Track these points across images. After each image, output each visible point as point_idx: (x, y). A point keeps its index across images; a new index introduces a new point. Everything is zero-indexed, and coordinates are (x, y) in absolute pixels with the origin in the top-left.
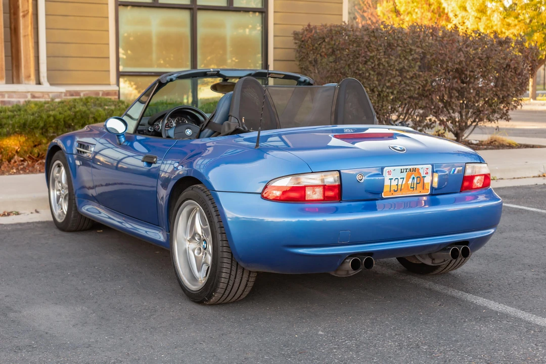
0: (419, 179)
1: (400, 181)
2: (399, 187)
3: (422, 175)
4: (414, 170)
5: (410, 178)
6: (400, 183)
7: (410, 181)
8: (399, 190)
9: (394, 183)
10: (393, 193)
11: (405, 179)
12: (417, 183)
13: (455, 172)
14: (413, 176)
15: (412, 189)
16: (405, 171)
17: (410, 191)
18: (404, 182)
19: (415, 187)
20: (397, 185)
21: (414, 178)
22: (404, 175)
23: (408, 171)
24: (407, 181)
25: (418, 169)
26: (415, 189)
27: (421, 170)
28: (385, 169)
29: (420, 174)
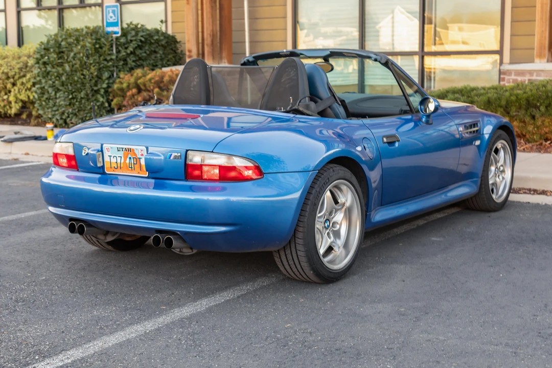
0: (135, 159)
1: (119, 159)
2: (119, 165)
3: (138, 157)
4: (130, 150)
5: (127, 157)
6: (119, 161)
7: (128, 161)
8: (119, 168)
9: (113, 160)
10: (115, 169)
11: (123, 158)
12: (134, 164)
13: (172, 158)
14: (130, 156)
15: (131, 169)
16: (121, 150)
17: (129, 170)
18: (122, 161)
19: (133, 167)
20: (116, 162)
21: (130, 158)
22: (121, 154)
23: (124, 150)
24: (125, 160)
25: (133, 150)
26: (133, 169)
27: (136, 152)
28: (104, 146)
29: (135, 155)
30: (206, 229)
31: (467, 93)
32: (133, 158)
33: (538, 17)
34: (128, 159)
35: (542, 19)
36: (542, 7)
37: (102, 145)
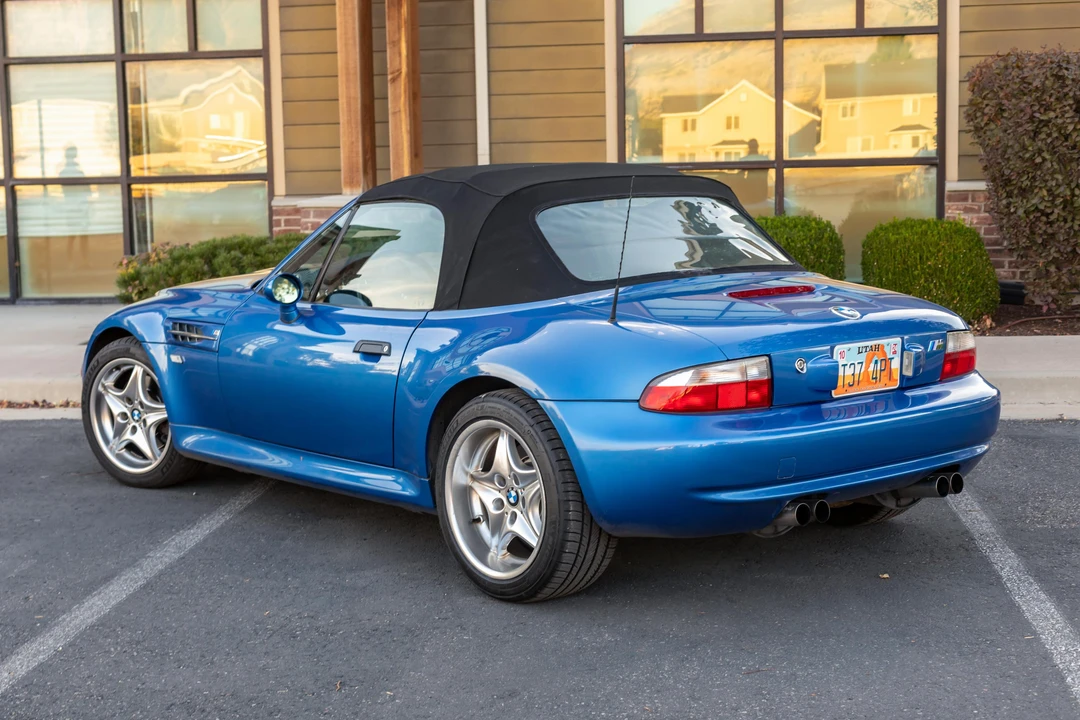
0: (884, 362)
1: (858, 367)
2: (856, 379)
3: (888, 356)
4: (877, 347)
5: (871, 362)
6: (857, 372)
7: (872, 368)
8: (856, 383)
9: (849, 371)
10: (848, 389)
11: (863, 365)
12: (881, 370)
13: (935, 349)
14: (876, 358)
15: (874, 381)
16: (864, 350)
17: (870, 383)
18: (863, 370)
19: (878, 376)
20: (853, 375)
21: (876, 362)
22: (863, 357)
23: (868, 350)
24: (868, 367)
25: (883, 349)
26: (878, 379)
27: (887, 349)
28: (836, 348)
29: (885, 354)
32: (881, 361)
33: (343, 119)
34: (872, 365)
35: (349, 122)
36: (349, 104)
37: (833, 348)
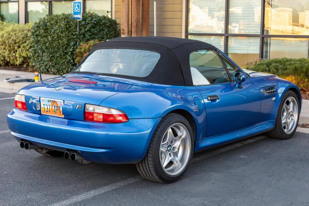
0: (57, 107)
1: (49, 106)
2: (49, 110)
4: (54, 102)
5: (53, 106)
6: (49, 108)
7: (53, 108)
8: (49, 111)
9: (46, 107)
10: (46, 112)
11: (51, 106)
12: (57, 110)
13: (77, 108)
14: (54, 105)
15: (55, 112)
16: (50, 101)
18: (51, 108)
19: (56, 111)
20: (47, 108)
21: (55, 106)
22: (50, 103)
25: (56, 102)
26: (56, 112)
27: (58, 103)
28: (41, 98)
29: (58, 105)
30: (94, 150)
31: (284, 63)
32: (56, 106)
34: (53, 107)
37: (40, 98)
